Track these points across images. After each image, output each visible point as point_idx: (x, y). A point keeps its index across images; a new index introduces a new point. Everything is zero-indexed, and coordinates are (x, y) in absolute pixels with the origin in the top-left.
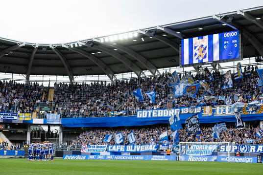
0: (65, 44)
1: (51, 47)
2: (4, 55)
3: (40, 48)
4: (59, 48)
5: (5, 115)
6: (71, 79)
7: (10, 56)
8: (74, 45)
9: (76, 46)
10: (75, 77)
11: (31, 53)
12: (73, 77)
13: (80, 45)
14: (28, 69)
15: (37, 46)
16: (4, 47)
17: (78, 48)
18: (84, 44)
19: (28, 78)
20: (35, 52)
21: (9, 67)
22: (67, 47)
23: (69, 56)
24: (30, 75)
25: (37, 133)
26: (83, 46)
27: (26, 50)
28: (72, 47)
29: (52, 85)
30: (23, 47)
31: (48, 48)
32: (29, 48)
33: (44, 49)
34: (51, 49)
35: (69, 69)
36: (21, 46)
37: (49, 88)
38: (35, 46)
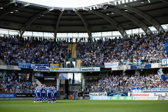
0: (85, 8)
1: (74, 10)
2: (37, 18)
3: (66, 11)
4: (81, 11)
5: (39, 65)
6: (90, 35)
7: (42, 18)
8: (92, 8)
9: (94, 9)
10: (92, 33)
11: (58, 15)
13: (98, 8)
14: (55, 29)
15: (63, 10)
16: (37, 11)
17: (96, 10)
18: (101, 7)
19: (55, 36)
20: (61, 15)
21: (41, 28)
22: (87, 10)
23: (88, 17)
24: (57, 33)
26: (100, 9)
27: (54, 13)
28: (91, 9)
30: (52, 11)
31: (72, 11)
32: (57, 12)
33: (69, 12)
34: (74, 12)
35: (88, 27)
36: (50, 10)
38: (61, 10)
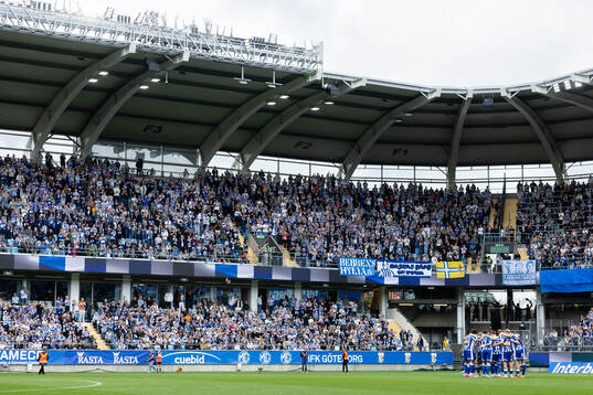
0: (538, 85)
1: (503, 94)
2: (391, 122)
3: (478, 99)
4: (525, 97)
5: (404, 267)
6: (560, 170)
7: (406, 124)
8: (562, 86)
9: (568, 87)
10: (568, 165)
11: (457, 112)
12: (562, 166)
13: (578, 85)
14: (449, 153)
15: (470, 95)
16: (391, 103)
17: (574, 91)
18: (587, 81)
19: (451, 175)
20: (464, 111)
21: (406, 152)
22: (545, 92)
23: (549, 114)
24: (457, 168)
25: (481, 308)
26: (586, 87)
27: (443, 106)
28: (557, 90)
29: (512, 188)
30: (436, 100)
31: (498, 98)
32: (451, 101)
33: (487, 102)
34: (504, 99)
35: (552, 146)
36: (430, 97)
37: (504, 196)
38: (464, 95)
